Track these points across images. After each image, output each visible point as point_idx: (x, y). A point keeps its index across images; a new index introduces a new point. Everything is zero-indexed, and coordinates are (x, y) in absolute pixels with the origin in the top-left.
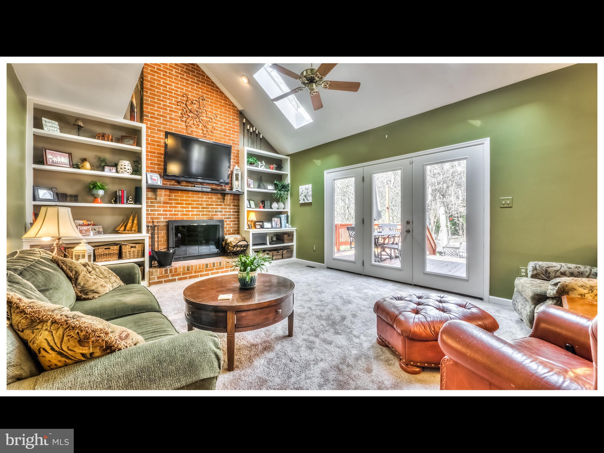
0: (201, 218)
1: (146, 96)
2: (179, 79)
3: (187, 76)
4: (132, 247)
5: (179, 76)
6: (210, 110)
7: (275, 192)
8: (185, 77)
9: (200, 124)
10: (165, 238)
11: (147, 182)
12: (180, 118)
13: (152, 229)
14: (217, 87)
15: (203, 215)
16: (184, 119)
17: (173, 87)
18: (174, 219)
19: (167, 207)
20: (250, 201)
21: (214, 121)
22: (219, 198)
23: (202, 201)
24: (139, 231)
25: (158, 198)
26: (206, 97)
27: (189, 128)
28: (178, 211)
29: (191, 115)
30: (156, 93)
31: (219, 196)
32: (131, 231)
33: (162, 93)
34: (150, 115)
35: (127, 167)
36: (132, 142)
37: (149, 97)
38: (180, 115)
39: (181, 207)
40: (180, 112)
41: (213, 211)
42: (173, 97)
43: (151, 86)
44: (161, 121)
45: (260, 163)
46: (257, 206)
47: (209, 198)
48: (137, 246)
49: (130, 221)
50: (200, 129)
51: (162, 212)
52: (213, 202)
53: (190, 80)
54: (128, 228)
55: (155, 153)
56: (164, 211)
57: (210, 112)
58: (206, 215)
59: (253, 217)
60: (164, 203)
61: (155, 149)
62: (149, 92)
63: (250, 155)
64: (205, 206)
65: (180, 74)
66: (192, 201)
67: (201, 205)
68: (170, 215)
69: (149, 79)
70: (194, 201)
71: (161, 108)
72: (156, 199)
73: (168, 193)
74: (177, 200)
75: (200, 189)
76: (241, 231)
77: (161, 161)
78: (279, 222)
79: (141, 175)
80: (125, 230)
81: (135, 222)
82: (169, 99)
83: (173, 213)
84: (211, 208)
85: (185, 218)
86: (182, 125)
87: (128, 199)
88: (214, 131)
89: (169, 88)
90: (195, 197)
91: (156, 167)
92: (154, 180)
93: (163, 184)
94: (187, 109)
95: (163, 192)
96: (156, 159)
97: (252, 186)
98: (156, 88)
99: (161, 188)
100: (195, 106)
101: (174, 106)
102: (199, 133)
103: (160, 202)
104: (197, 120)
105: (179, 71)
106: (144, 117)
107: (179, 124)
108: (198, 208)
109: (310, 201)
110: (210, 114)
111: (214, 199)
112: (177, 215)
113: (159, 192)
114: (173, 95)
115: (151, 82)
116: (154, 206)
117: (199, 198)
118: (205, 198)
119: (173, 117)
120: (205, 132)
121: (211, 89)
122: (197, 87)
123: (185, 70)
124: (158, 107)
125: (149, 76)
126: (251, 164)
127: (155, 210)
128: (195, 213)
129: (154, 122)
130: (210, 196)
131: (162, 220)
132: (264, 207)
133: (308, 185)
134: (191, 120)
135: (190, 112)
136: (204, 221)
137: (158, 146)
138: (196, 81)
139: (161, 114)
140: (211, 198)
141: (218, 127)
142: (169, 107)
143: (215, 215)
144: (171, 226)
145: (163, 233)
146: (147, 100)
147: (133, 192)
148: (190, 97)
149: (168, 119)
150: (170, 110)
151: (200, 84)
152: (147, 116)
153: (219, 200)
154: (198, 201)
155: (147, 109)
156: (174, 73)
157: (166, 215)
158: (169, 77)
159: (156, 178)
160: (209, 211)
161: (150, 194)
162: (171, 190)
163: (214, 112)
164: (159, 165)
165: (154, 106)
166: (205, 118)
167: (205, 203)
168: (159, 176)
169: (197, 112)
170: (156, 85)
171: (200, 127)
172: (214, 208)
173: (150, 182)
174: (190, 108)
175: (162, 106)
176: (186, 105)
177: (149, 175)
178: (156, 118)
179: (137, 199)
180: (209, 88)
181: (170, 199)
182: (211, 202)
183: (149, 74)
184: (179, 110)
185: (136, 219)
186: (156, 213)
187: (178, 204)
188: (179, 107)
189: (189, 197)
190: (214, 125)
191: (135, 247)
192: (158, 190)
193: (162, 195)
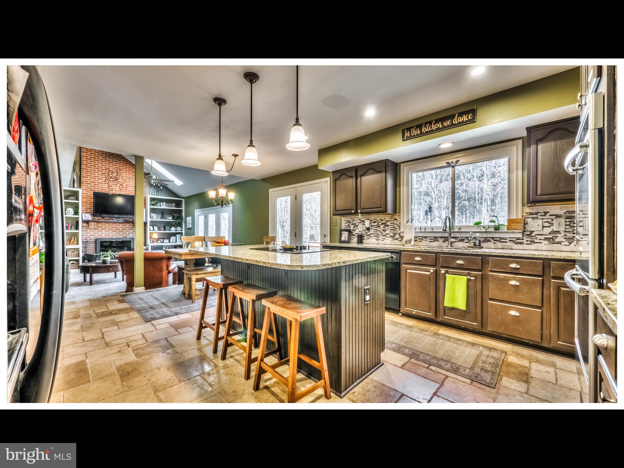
0: (118, 236)
1: (83, 173)
2: (104, 160)
3: (109, 158)
4: (72, 252)
5: (104, 159)
6: (125, 175)
7: (173, 220)
8: (108, 159)
9: (118, 184)
10: (94, 248)
11: (82, 219)
12: (104, 182)
13: (85, 243)
14: (130, 162)
15: (119, 235)
16: (107, 182)
17: (100, 166)
18: (100, 238)
19: (96, 231)
20: (154, 227)
21: (128, 181)
22: (131, 226)
23: (119, 227)
24: (78, 244)
25: (90, 227)
26: (122, 168)
27: (110, 187)
28: (103, 233)
29: (111, 179)
30: (89, 170)
31: (131, 224)
32: (73, 244)
33: (92, 170)
34: (85, 183)
35: (70, 212)
36: (73, 198)
37: (85, 173)
38: (104, 180)
39: (105, 231)
40: (104, 179)
41: (127, 233)
42: (100, 171)
43: (86, 167)
44: (92, 185)
45: (162, 203)
46: (159, 229)
47: (124, 226)
48: (75, 251)
49: (73, 239)
50: (117, 187)
51: (92, 234)
52: (127, 227)
53: (111, 160)
54: (71, 242)
55: (88, 202)
56: (93, 233)
57: (125, 176)
58: (122, 235)
59: (155, 236)
60: (93, 229)
61: (89, 200)
62: (85, 170)
63: (152, 199)
64: (121, 230)
65: (104, 158)
66: (112, 227)
67: (118, 229)
68: (98, 235)
69: (85, 163)
70: (114, 227)
71: (92, 178)
72: (88, 227)
73: (96, 224)
74: (102, 227)
75: (116, 221)
76: (147, 245)
77: (92, 207)
78: (175, 239)
79: (78, 215)
80: (69, 243)
81: (76, 239)
82: (97, 172)
83: (100, 234)
84: (125, 231)
85: (107, 237)
86: (106, 186)
87: (71, 227)
88: (128, 187)
89: (97, 167)
90: (114, 225)
91: (89, 210)
92: (87, 217)
93: (93, 219)
94: (109, 177)
95: (93, 223)
96: (89, 206)
97: (155, 217)
98: (89, 167)
99: (91, 221)
100: (114, 174)
101: (100, 176)
102: (117, 189)
103: (91, 229)
104: (116, 182)
105: (104, 156)
106: (82, 184)
107: (104, 185)
108: (116, 231)
109: (191, 227)
110: (124, 177)
111: (127, 226)
112: (102, 235)
113: (90, 223)
114: (100, 170)
115: (86, 165)
116: (87, 231)
117: (117, 225)
118: (121, 225)
119: (100, 182)
120: (121, 188)
121: (126, 163)
122: (116, 163)
123: (107, 155)
124: (90, 178)
125: (85, 162)
126: (153, 205)
127: (88, 233)
128: (114, 234)
129: (87, 186)
130: (124, 224)
131: (93, 238)
132: (165, 230)
133: (189, 218)
134: (111, 182)
135: (111, 178)
136: (120, 239)
137: (90, 198)
138: (115, 160)
139: (92, 181)
140: (126, 226)
141: (130, 184)
142: (97, 177)
143: (128, 235)
144: (98, 242)
145: (93, 245)
146: (84, 175)
147: (75, 224)
148: (111, 169)
149: (96, 183)
150: (98, 179)
151: (118, 161)
152: (84, 183)
153: (131, 227)
154: (116, 227)
155: (83, 179)
156: (100, 158)
157: (95, 235)
158: (97, 160)
159: (88, 216)
160: (124, 233)
161: (85, 225)
162: (98, 222)
163: (128, 176)
164: (91, 208)
165: (88, 177)
166: (121, 180)
167: (121, 228)
168: (90, 215)
169: (116, 177)
170: (89, 166)
171: (118, 186)
172: (127, 231)
173: (84, 218)
174: (111, 176)
175: (92, 177)
176: (108, 174)
177: (83, 215)
178: (89, 184)
179: (77, 228)
180: (124, 163)
181: (97, 227)
182: (125, 227)
183: (85, 161)
184: (104, 177)
185: (76, 238)
186: (89, 234)
187: (103, 229)
188: (104, 176)
189: (110, 225)
190: (128, 183)
191: (74, 252)
192: (90, 222)
193: (92, 225)
